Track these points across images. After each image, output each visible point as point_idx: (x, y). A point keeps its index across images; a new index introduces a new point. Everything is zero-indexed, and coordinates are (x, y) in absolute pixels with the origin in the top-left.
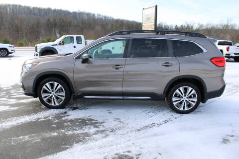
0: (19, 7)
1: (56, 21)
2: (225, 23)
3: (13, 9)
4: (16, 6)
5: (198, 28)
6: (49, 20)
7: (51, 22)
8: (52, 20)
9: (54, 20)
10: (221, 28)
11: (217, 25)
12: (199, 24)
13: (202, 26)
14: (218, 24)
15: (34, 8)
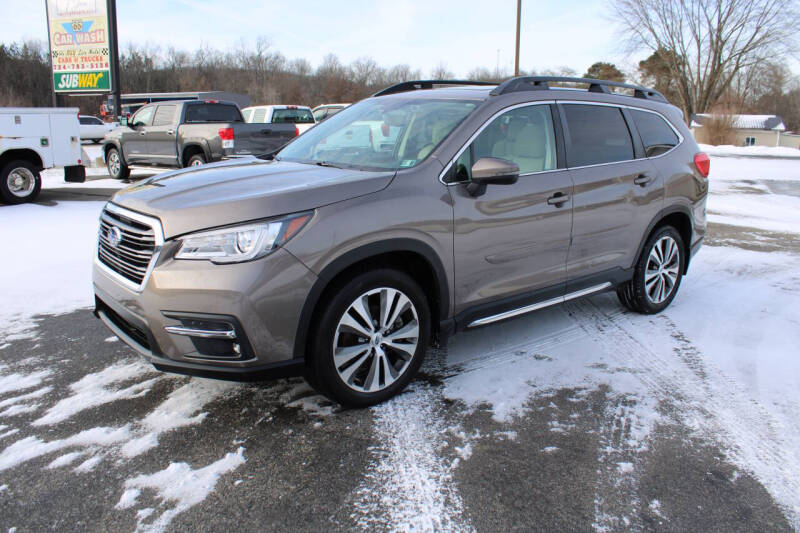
2: (252, 49)
5: (169, 65)
10: (241, 66)
11: (228, 58)
12: (171, 51)
13: (182, 58)
14: (233, 52)
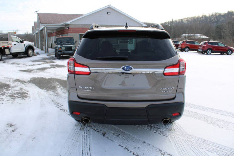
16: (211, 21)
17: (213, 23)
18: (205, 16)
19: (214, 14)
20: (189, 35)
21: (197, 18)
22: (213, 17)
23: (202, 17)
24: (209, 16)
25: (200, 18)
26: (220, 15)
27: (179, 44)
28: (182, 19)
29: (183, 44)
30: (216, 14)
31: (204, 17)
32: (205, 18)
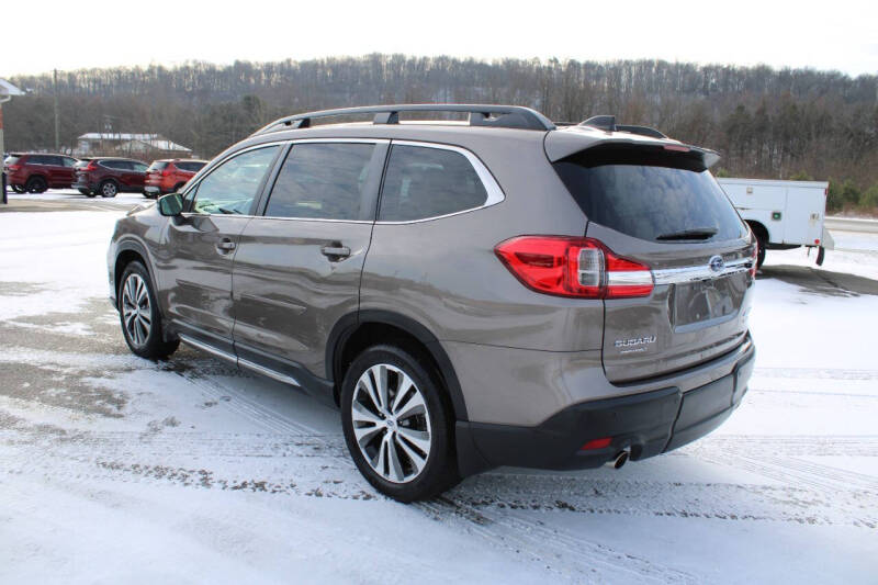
0: (658, 69)
1: (769, 113)
3: (639, 74)
4: (649, 64)
6: (741, 108)
7: (747, 117)
8: (752, 110)
9: (761, 112)
15: (707, 70)
16: (181, 89)
17: (191, 95)
18: (160, 69)
19: (191, 65)
20: (117, 137)
21: (133, 74)
22: (187, 76)
23: (151, 71)
24: (176, 72)
25: (144, 76)
26: (212, 71)
27: (149, 173)
28: (70, 74)
29: (167, 171)
30: (198, 65)
31: (156, 71)
32: (160, 76)
